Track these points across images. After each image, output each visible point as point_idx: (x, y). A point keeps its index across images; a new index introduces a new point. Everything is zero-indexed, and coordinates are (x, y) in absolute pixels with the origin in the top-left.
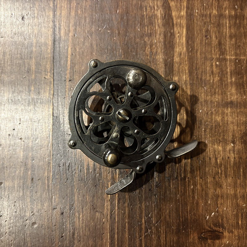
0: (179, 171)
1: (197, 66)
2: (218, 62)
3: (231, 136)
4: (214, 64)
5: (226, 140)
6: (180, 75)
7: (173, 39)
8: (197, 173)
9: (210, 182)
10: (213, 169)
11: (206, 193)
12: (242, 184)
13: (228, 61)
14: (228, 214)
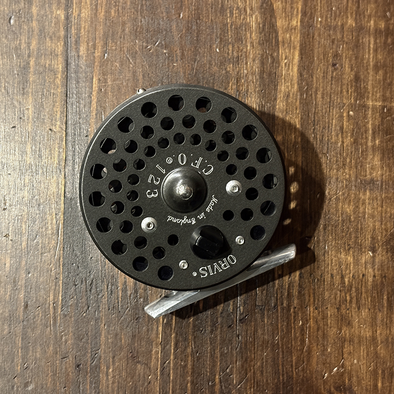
0: (279, 296)
1: (316, 118)
2: (352, 111)
3: (370, 239)
4: (345, 114)
5: (361, 245)
6: (286, 132)
7: (276, 69)
8: (309, 300)
9: (331, 315)
10: (336, 294)
11: (324, 334)
12: (385, 320)
13: (370, 109)
14: (359, 370)
